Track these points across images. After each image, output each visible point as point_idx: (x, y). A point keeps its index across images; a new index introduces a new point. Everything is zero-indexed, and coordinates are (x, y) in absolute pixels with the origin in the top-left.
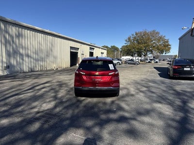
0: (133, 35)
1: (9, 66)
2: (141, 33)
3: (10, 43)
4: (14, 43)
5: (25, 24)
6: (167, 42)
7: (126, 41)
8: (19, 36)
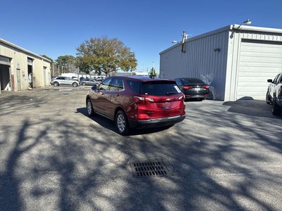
0: (87, 42)
2: (99, 40)
6: (133, 56)
7: (78, 50)
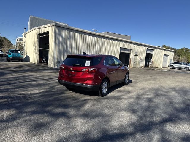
1: (59, 62)
3: (62, 44)
4: (65, 44)
5: (75, 28)
8: (70, 38)
